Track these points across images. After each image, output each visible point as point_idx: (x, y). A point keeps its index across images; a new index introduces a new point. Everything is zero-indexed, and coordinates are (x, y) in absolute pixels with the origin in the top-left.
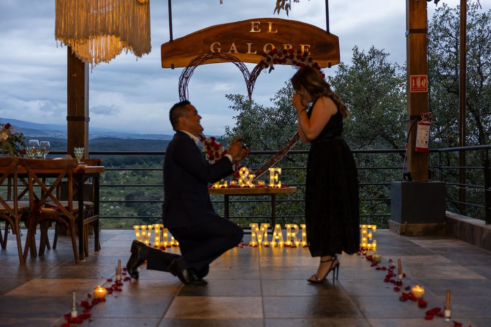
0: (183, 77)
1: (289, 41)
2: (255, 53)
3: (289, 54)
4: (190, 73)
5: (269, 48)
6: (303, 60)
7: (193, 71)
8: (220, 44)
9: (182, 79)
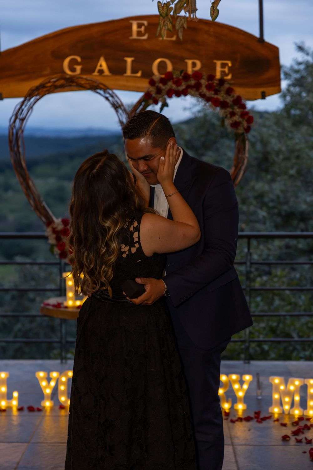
0: (16, 117)
1: (196, 55)
2: (139, 74)
3: (193, 82)
4: (28, 111)
5: (162, 66)
6: (217, 92)
7: (32, 108)
8: (79, 59)
9: (15, 121)
